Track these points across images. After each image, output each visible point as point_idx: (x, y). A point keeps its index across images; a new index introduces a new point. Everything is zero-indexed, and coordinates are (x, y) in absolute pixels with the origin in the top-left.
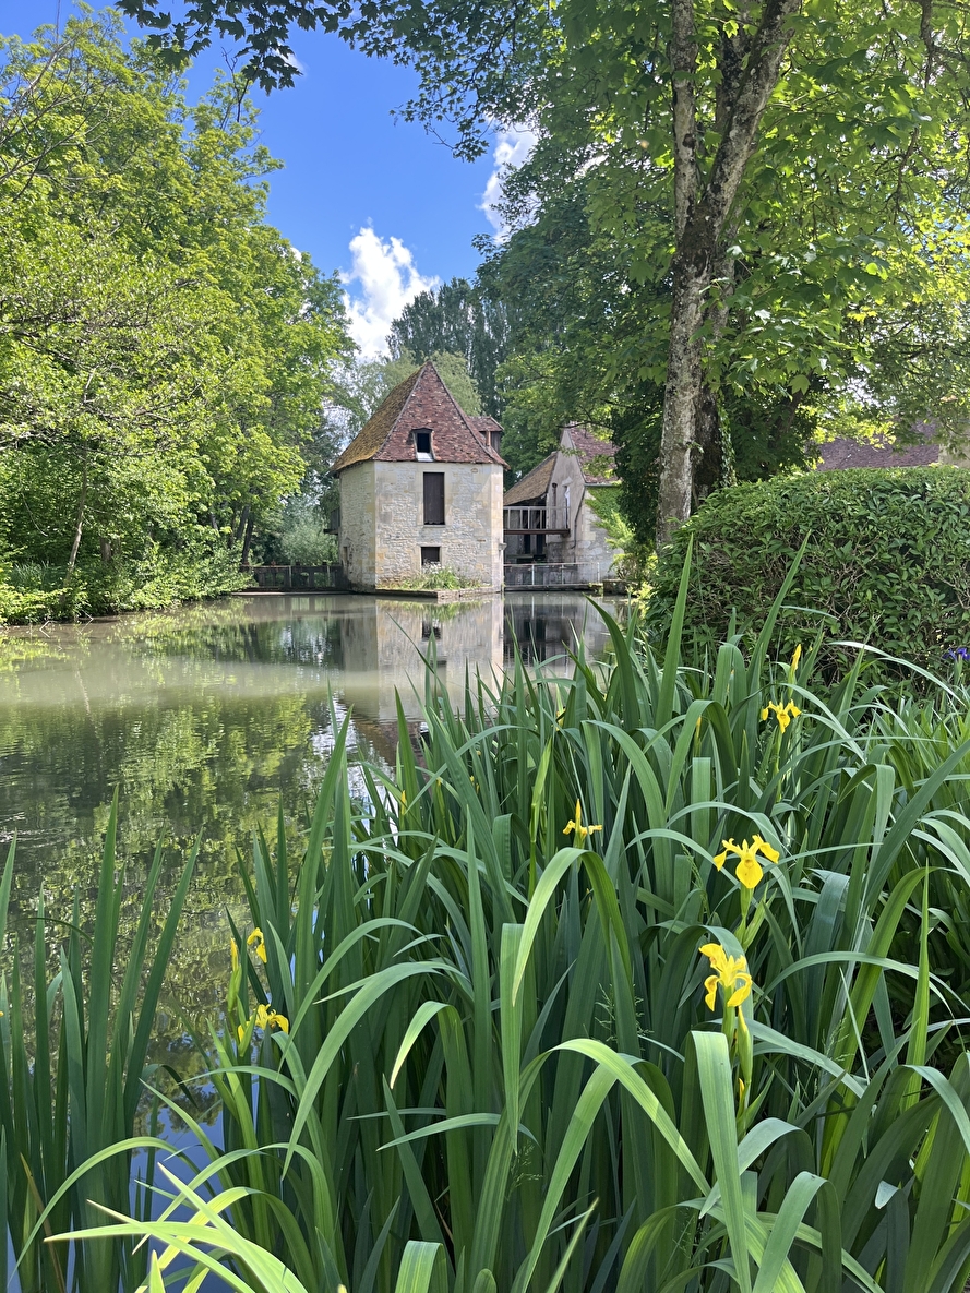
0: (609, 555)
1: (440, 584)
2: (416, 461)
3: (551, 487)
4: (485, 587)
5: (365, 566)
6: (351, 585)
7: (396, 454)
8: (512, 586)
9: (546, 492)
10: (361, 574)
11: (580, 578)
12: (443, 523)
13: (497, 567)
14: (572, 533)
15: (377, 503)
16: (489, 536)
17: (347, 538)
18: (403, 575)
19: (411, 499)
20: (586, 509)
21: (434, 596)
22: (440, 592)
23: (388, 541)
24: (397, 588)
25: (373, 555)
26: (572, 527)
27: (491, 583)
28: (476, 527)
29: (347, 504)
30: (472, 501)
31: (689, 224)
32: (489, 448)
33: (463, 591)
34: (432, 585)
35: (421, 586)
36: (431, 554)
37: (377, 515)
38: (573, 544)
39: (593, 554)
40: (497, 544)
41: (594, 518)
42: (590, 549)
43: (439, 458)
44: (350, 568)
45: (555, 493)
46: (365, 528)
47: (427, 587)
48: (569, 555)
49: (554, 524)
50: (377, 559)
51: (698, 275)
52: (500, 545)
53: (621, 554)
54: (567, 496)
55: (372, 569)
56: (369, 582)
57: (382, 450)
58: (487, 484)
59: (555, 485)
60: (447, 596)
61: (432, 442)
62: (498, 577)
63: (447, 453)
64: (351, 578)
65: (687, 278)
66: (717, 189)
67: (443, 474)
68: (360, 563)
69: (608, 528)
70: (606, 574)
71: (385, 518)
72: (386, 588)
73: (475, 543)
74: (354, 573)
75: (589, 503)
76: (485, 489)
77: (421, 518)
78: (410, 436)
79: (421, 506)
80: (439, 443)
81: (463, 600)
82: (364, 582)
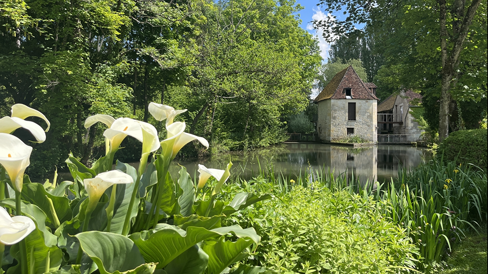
0: (419, 132)
1: (354, 141)
2: (346, 99)
3: (395, 107)
4: (371, 143)
5: (326, 134)
6: (321, 140)
7: (339, 97)
8: (380, 142)
9: (393, 108)
10: (325, 137)
11: (408, 140)
12: (355, 120)
13: (375, 136)
14: (404, 123)
15: (332, 113)
16: (372, 125)
17: (320, 124)
18: (340, 138)
19: (343, 112)
20: (409, 115)
21: (352, 145)
22: (355, 144)
23: (335, 126)
24: (338, 142)
25: (330, 130)
26: (404, 121)
27: (373, 141)
28: (367, 121)
29: (320, 113)
30: (366, 112)
31: (445, 65)
32: (372, 94)
33: (363, 144)
34: (351, 141)
35: (347, 141)
36: (351, 131)
37: (331, 117)
38: (404, 128)
39: (412, 131)
40: (375, 128)
41: (413, 118)
42: (411, 129)
43: (354, 98)
44: (321, 134)
45: (396, 109)
46: (327, 121)
47: (350, 142)
48: (402, 131)
49: (396, 120)
50: (331, 132)
51: (448, 76)
52: (376, 127)
53: (424, 132)
54: (402, 110)
55: (329, 135)
56: (328, 140)
57: (334, 95)
58: (372, 106)
59: (396, 106)
60: (357, 145)
61: (352, 92)
62: (375, 139)
63: (357, 96)
64: (321, 138)
65: (446, 77)
66: (453, 58)
67: (355, 103)
68: (325, 133)
69: (419, 122)
70: (418, 139)
71: (335, 118)
72: (334, 142)
73: (367, 127)
74: (322, 136)
75: (410, 113)
76: (371, 108)
77: (347, 118)
78: (344, 90)
79: (347, 114)
80: (354, 93)
81: (363, 147)
82: (326, 139)
